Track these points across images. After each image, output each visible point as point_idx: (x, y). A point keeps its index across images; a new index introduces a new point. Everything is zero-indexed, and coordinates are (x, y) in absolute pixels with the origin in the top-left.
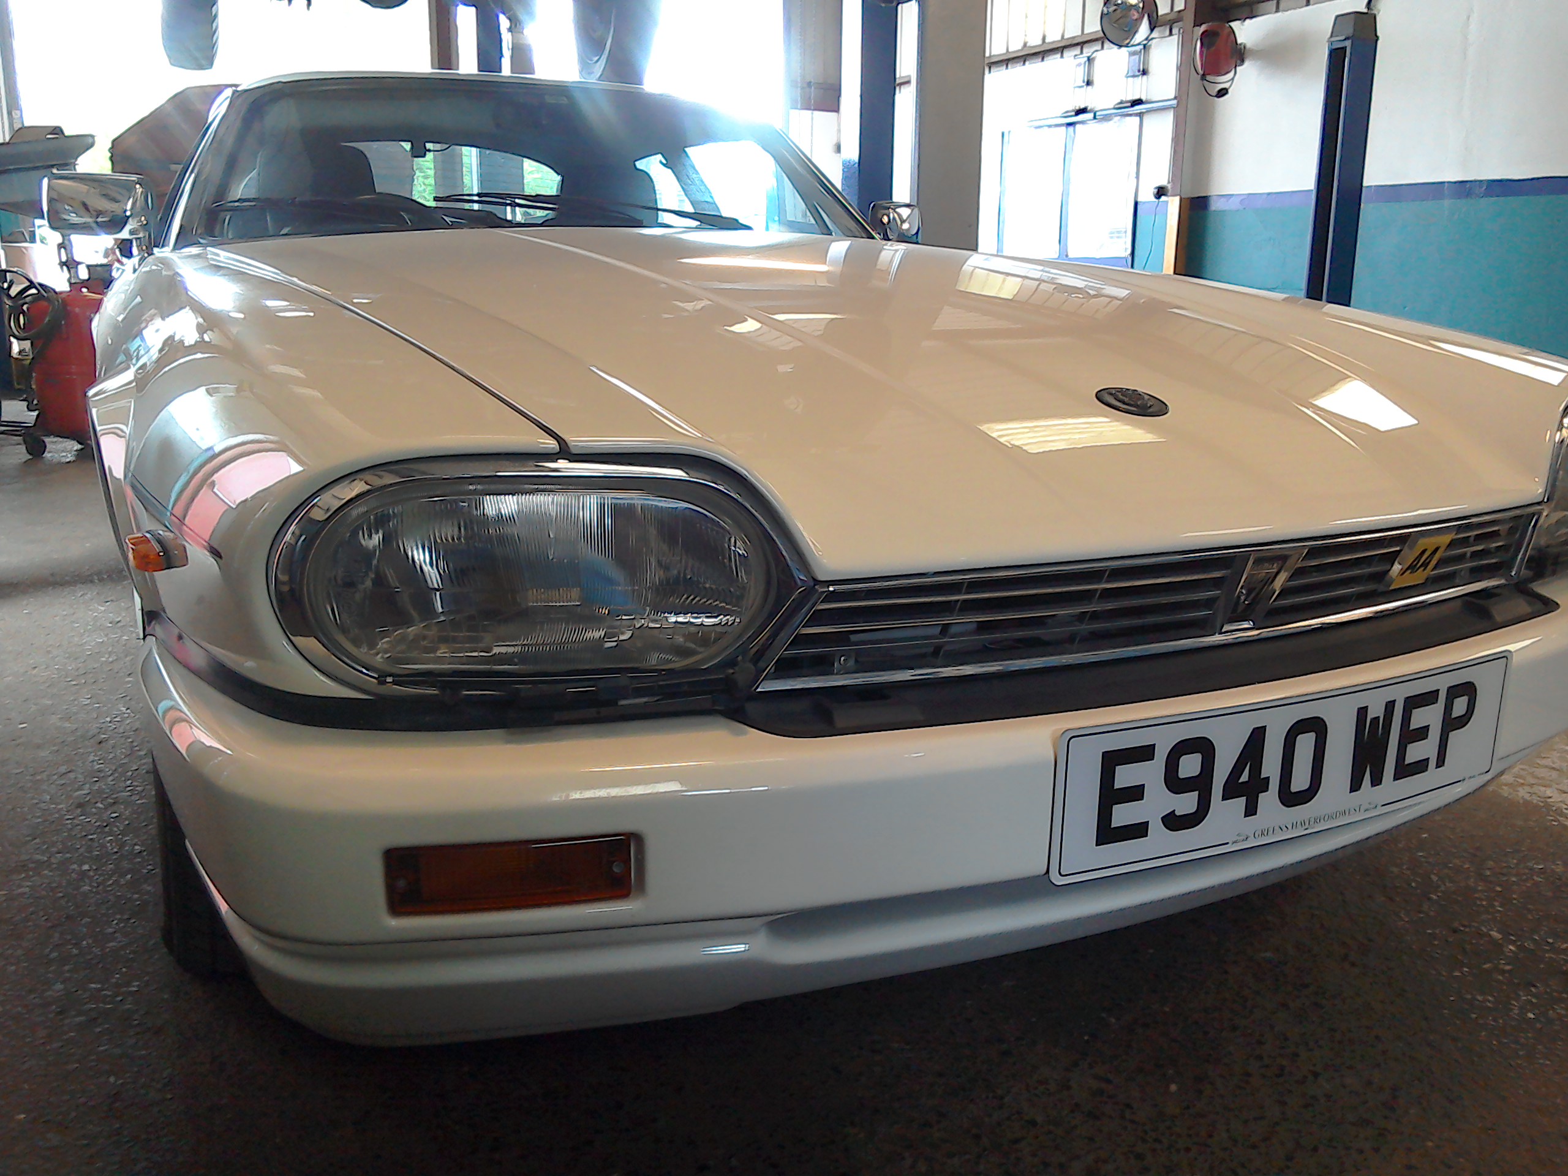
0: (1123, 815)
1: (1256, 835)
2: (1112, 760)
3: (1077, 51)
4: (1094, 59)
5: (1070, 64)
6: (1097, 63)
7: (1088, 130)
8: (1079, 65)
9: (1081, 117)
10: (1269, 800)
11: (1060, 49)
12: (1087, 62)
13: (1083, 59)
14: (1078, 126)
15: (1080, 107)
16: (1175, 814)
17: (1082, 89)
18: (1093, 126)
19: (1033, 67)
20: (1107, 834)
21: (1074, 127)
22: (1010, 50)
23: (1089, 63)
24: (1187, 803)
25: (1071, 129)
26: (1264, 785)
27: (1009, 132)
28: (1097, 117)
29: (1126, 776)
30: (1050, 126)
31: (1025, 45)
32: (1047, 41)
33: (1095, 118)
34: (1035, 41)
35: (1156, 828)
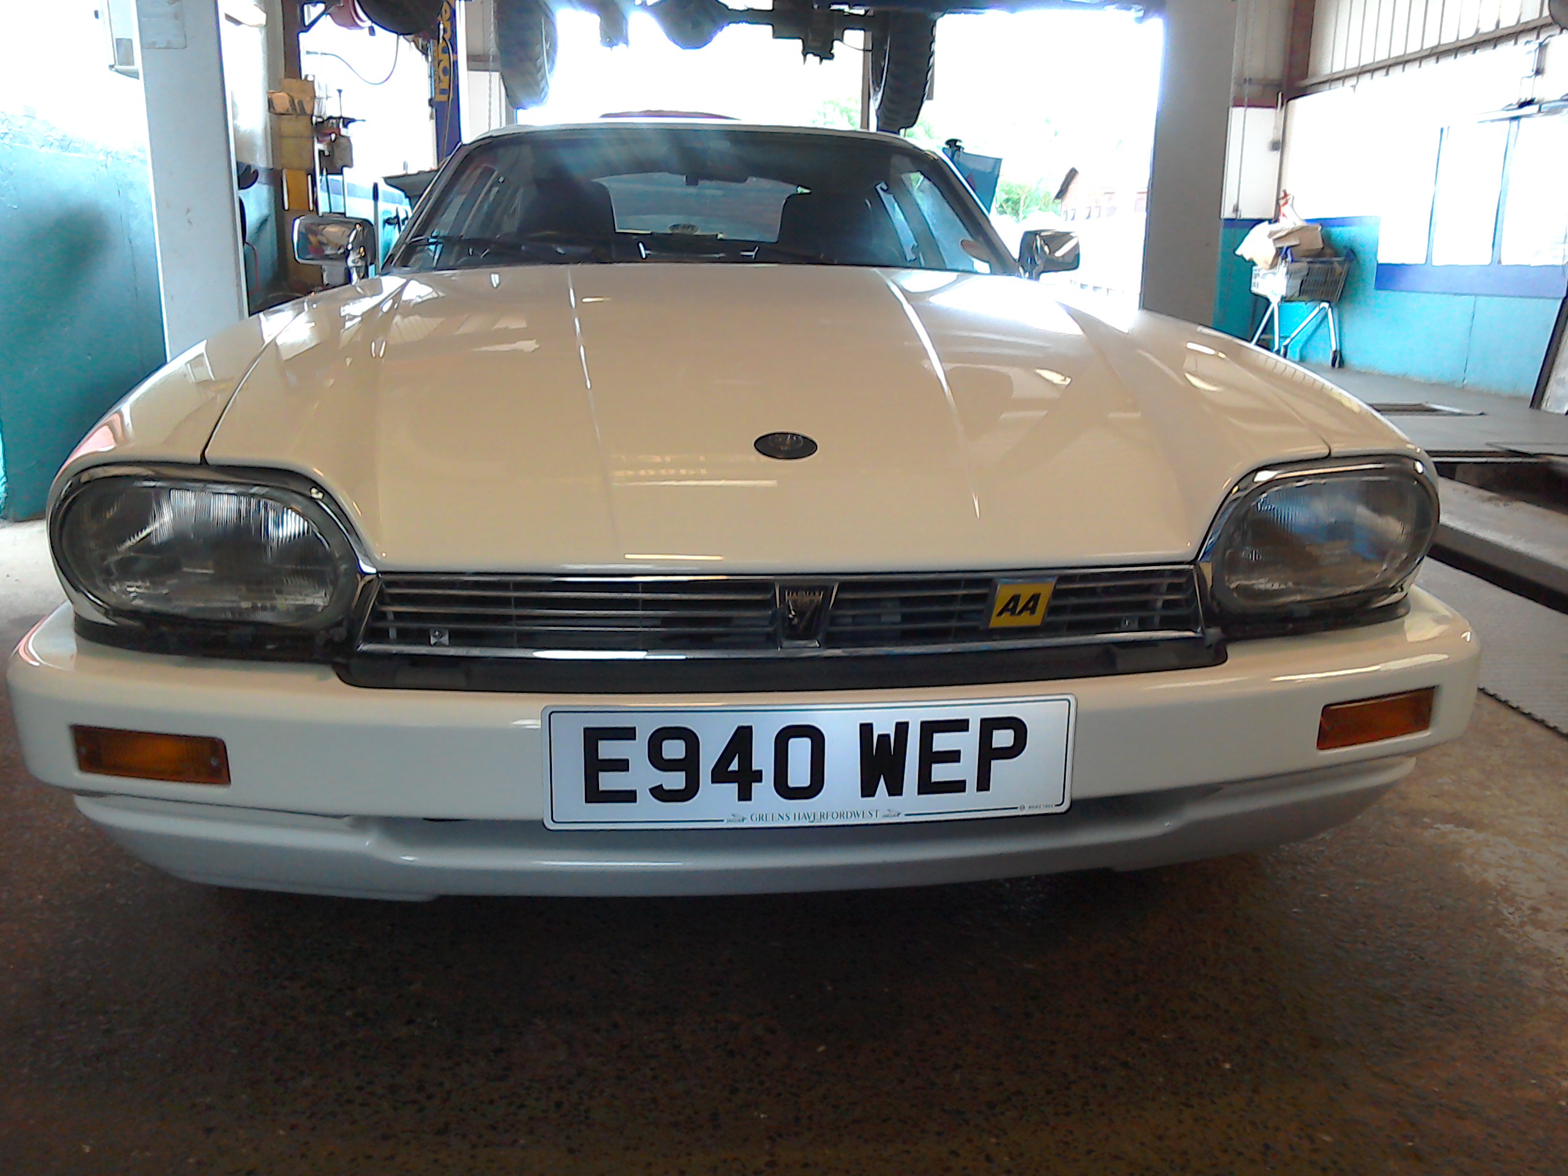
0: (608, 781)
1: (754, 818)
2: (593, 737)
3: (1532, 36)
4: (1546, 45)
5: (1522, 52)
6: (1550, 52)
7: (1534, 124)
8: (1529, 52)
9: (1527, 110)
10: (764, 790)
11: (1514, 34)
12: (1538, 51)
13: (1535, 45)
14: (1523, 120)
15: (1526, 99)
16: (662, 788)
17: (1529, 79)
18: (1541, 119)
19: (1485, 55)
20: (594, 794)
21: (1519, 122)
22: (1460, 39)
23: (1540, 52)
24: (676, 780)
25: (1515, 123)
26: (758, 776)
27: (1449, 127)
28: (1542, 110)
29: (608, 750)
30: (1493, 121)
31: (1477, 31)
32: (1502, 26)
33: (1540, 110)
34: (1488, 27)
35: (644, 797)
